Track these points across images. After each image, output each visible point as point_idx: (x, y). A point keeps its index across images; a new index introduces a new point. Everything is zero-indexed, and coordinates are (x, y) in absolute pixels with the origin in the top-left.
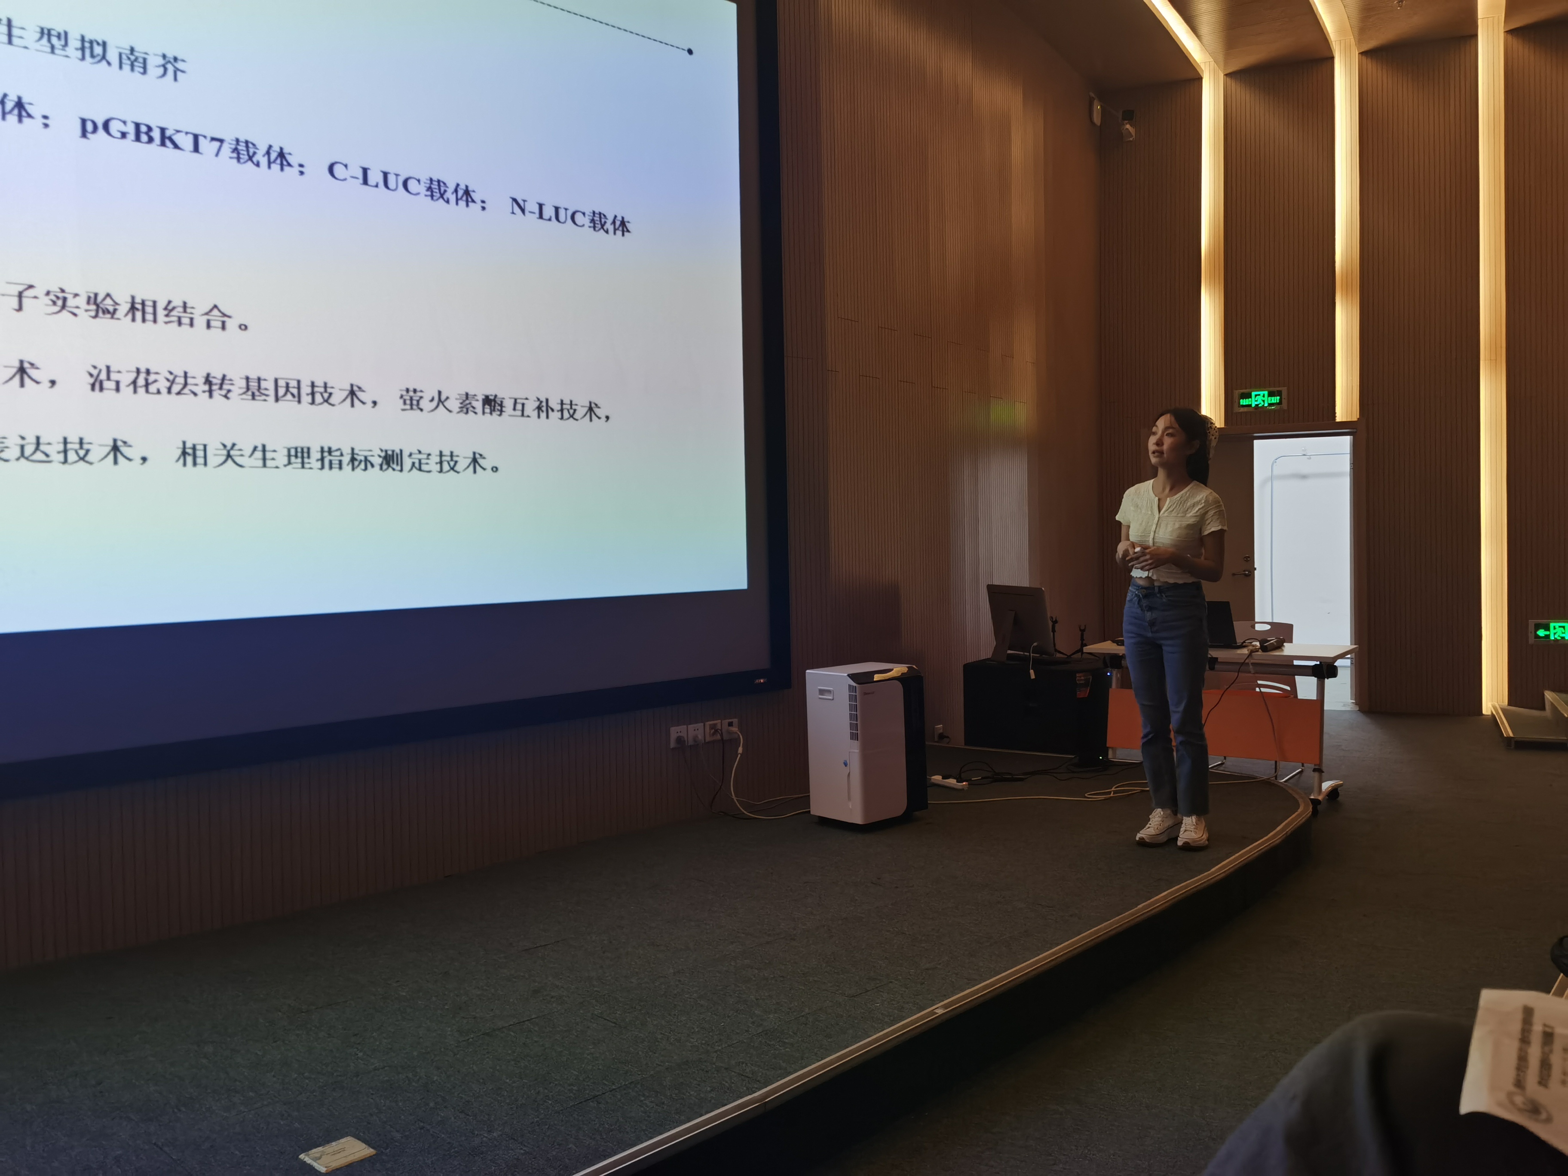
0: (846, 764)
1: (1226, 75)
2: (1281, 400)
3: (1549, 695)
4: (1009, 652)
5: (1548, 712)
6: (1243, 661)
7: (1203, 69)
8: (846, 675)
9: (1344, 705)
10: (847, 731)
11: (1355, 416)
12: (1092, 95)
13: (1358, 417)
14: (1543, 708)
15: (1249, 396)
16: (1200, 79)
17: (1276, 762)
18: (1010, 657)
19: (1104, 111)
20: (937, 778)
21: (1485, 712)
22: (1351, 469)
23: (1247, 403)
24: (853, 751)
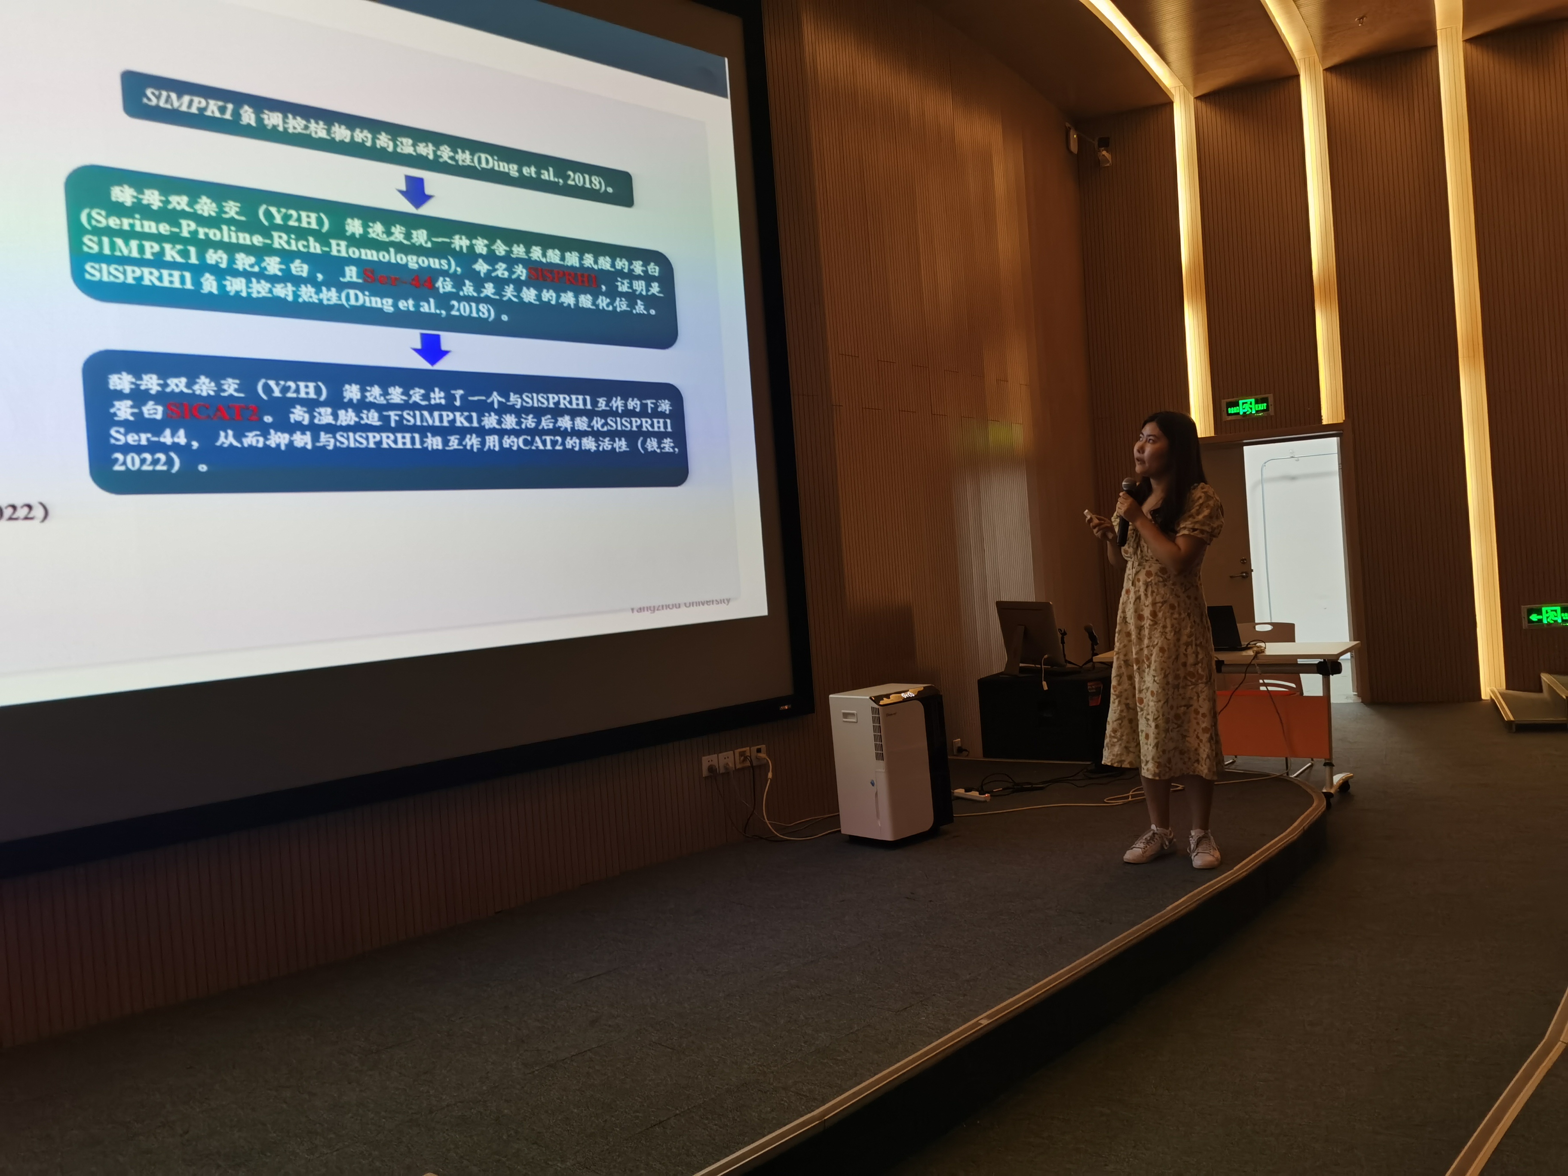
0: (873, 784)
1: (1197, 98)
2: (1267, 406)
3: (1545, 677)
4: (1021, 665)
5: (1545, 694)
6: (1249, 662)
7: (1174, 93)
8: (868, 698)
9: (1347, 698)
10: (873, 752)
11: (1340, 418)
12: (1068, 125)
13: (1344, 419)
14: (1540, 690)
15: (1236, 404)
16: (1171, 103)
17: (1287, 759)
18: (1022, 670)
19: (1079, 138)
20: (960, 792)
21: (1483, 697)
22: (1339, 469)
23: (1235, 412)
24: (879, 771)
